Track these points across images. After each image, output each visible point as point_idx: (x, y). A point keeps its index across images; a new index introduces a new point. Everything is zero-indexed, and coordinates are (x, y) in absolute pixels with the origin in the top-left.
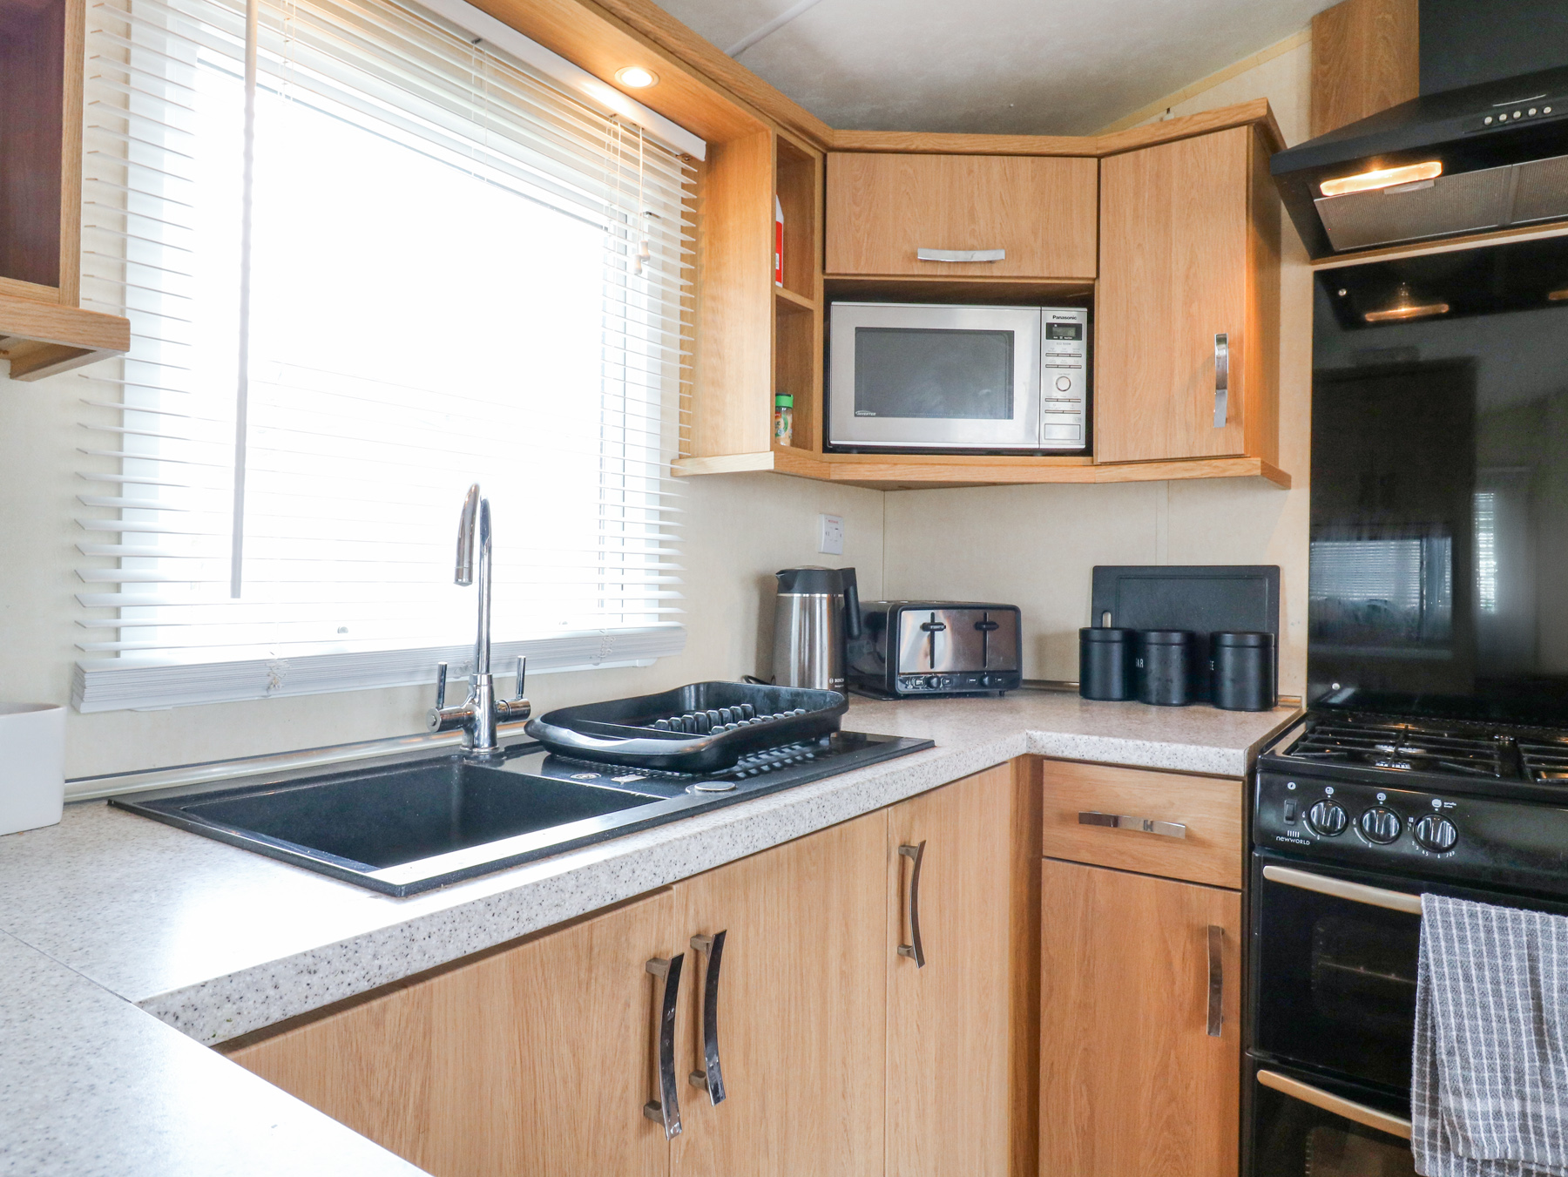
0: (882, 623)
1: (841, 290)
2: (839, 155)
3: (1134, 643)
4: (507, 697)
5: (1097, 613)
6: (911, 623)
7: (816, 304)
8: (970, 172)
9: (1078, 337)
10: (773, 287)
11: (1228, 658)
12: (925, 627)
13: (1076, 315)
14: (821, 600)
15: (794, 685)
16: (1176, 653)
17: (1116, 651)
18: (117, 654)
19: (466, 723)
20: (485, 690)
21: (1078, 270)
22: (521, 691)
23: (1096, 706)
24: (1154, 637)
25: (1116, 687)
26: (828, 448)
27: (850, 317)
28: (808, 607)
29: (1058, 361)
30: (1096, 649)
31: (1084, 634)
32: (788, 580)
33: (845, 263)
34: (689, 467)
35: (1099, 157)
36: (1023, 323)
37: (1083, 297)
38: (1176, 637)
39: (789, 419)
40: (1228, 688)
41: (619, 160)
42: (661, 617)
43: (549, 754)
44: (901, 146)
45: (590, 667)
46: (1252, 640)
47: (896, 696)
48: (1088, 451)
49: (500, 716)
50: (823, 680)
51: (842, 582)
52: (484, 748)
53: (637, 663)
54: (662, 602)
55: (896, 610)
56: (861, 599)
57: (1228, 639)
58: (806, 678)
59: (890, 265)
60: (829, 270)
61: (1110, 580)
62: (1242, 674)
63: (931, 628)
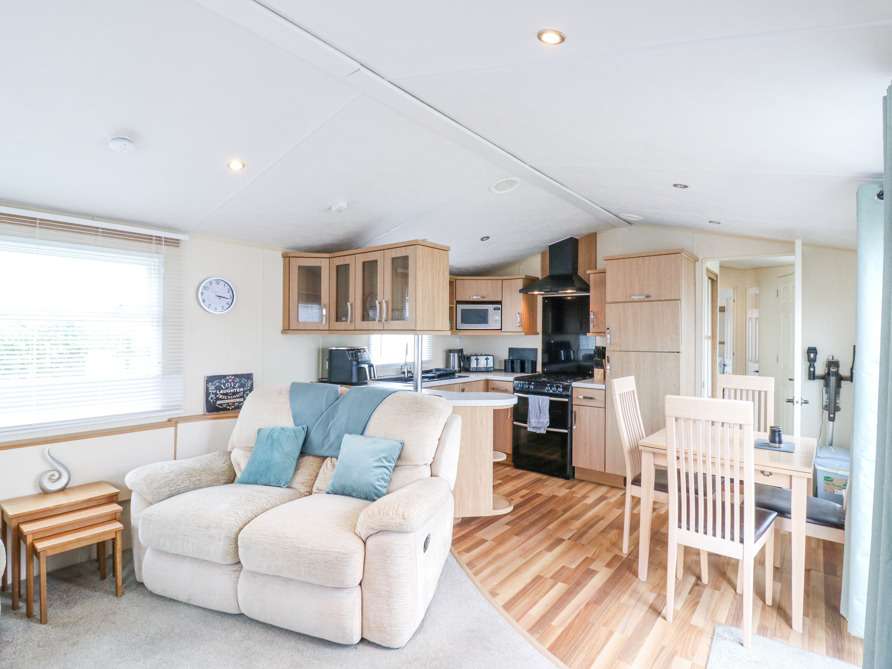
0: (468, 359)
1: (459, 303)
2: (457, 280)
3: (512, 362)
4: (409, 370)
5: (509, 357)
6: (473, 358)
7: (455, 306)
8: (480, 283)
9: (499, 310)
11: (526, 365)
12: (475, 359)
13: (500, 306)
14: (456, 355)
15: (452, 368)
16: (519, 364)
17: (510, 364)
19: (404, 373)
21: (499, 299)
23: (506, 373)
24: (515, 361)
25: (510, 370)
26: (456, 329)
27: (460, 307)
28: (454, 356)
29: (496, 313)
30: (507, 363)
31: (505, 360)
32: (450, 351)
33: (459, 298)
35: (502, 280)
36: (490, 307)
37: (500, 303)
38: (519, 361)
39: (452, 325)
40: (526, 370)
42: (429, 358)
44: (468, 279)
46: (530, 362)
47: (471, 372)
48: (501, 329)
49: (408, 372)
50: (456, 368)
51: (461, 351)
54: (429, 356)
55: (471, 355)
56: (464, 354)
57: (526, 361)
58: (454, 368)
59: (467, 299)
60: (457, 300)
61: (512, 351)
62: (528, 367)
63: (477, 359)
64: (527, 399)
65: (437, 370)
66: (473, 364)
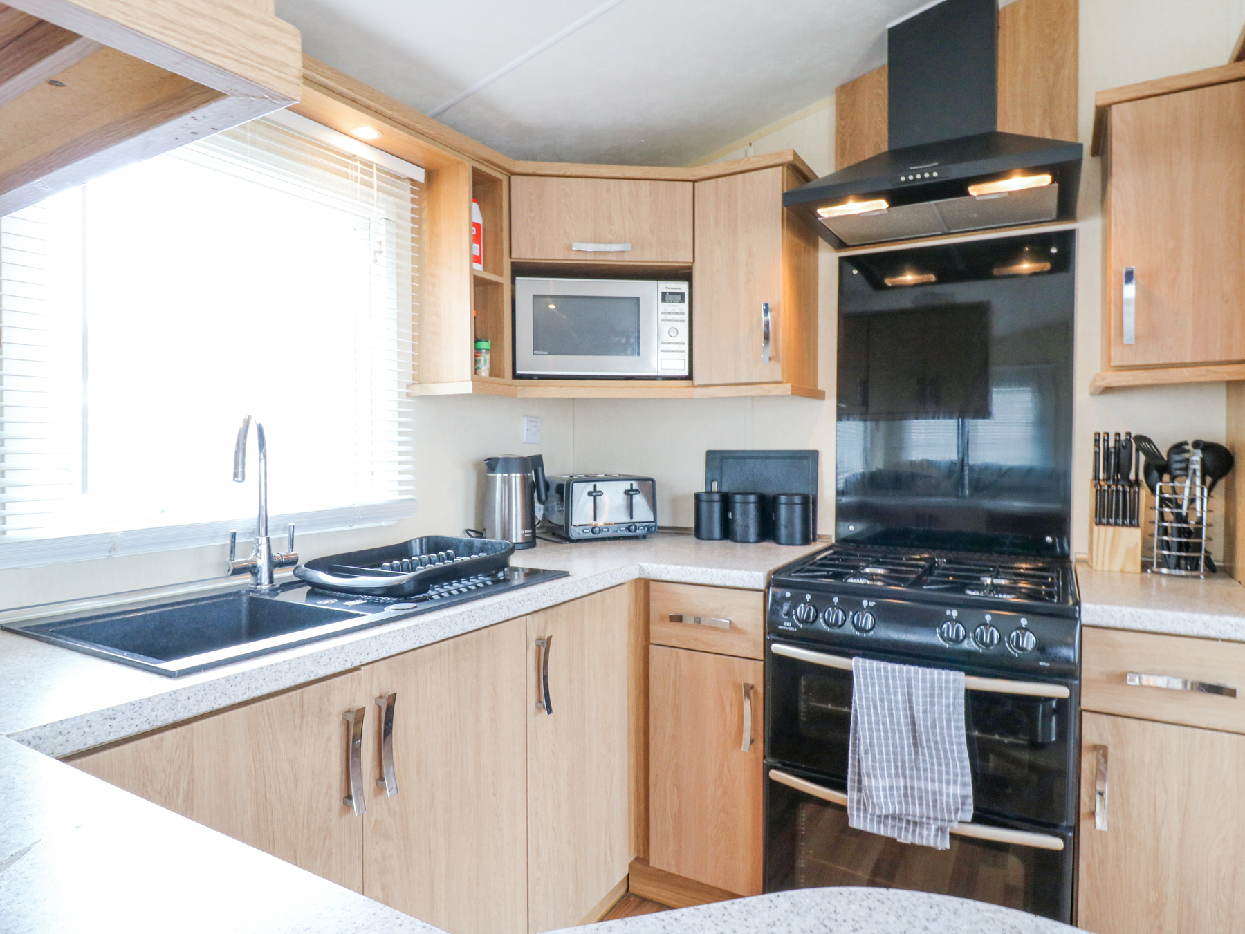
0: (563, 491)
1: (521, 270)
2: (519, 177)
3: (727, 501)
4: (281, 552)
5: (709, 482)
6: (580, 494)
7: (505, 279)
8: (608, 190)
9: (682, 301)
10: (471, 269)
11: (783, 511)
12: (590, 494)
13: (683, 287)
14: (516, 478)
15: (496, 537)
16: (752, 508)
17: (717, 508)
18: (4, 533)
19: (253, 570)
20: (264, 548)
21: (680, 257)
22: (292, 546)
23: (705, 544)
24: (738, 498)
25: (717, 531)
26: (515, 376)
27: (528, 287)
28: (507, 482)
29: (670, 317)
30: (704, 506)
31: (697, 497)
32: (491, 464)
33: (525, 252)
34: (418, 390)
35: (694, 182)
36: (649, 290)
37: (684, 274)
38: (752, 498)
39: (488, 357)
40: (783, 532)
41: (359, 186)
42: (401, 492)
43: (311, 588)
44: (561, 173)
45: (347, 528)
46: (797, 500)
47: (572, 541)
48: (690, 377)
49: (274, 564)
50: (518, 533)
51: (535, 463)
52: (265, 585)
53: (383, 524)
55: (573, 480)
56: (546, 475)
57: (783, 499)
58: (506, 530)
59: (556, 254)
60: (513, 256)
61: (717, 460)
62: (790, 522)
63: (594, 494)
64: (847, 676)
65: (435, 545)
66: (582, 512)
